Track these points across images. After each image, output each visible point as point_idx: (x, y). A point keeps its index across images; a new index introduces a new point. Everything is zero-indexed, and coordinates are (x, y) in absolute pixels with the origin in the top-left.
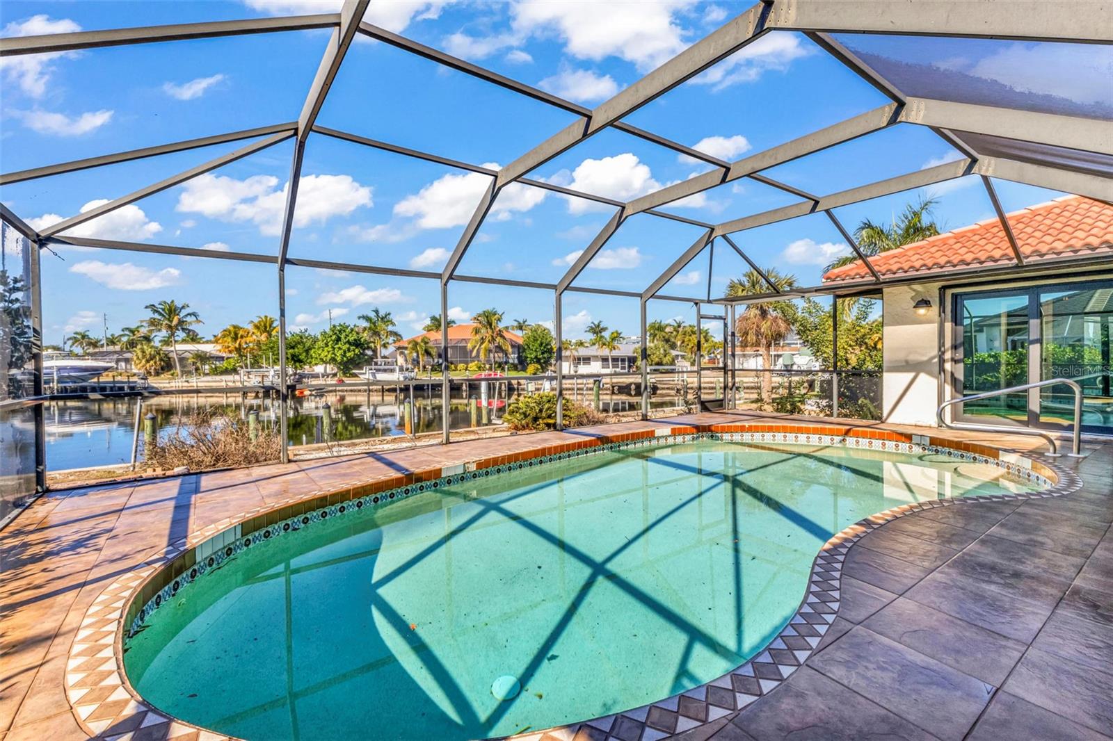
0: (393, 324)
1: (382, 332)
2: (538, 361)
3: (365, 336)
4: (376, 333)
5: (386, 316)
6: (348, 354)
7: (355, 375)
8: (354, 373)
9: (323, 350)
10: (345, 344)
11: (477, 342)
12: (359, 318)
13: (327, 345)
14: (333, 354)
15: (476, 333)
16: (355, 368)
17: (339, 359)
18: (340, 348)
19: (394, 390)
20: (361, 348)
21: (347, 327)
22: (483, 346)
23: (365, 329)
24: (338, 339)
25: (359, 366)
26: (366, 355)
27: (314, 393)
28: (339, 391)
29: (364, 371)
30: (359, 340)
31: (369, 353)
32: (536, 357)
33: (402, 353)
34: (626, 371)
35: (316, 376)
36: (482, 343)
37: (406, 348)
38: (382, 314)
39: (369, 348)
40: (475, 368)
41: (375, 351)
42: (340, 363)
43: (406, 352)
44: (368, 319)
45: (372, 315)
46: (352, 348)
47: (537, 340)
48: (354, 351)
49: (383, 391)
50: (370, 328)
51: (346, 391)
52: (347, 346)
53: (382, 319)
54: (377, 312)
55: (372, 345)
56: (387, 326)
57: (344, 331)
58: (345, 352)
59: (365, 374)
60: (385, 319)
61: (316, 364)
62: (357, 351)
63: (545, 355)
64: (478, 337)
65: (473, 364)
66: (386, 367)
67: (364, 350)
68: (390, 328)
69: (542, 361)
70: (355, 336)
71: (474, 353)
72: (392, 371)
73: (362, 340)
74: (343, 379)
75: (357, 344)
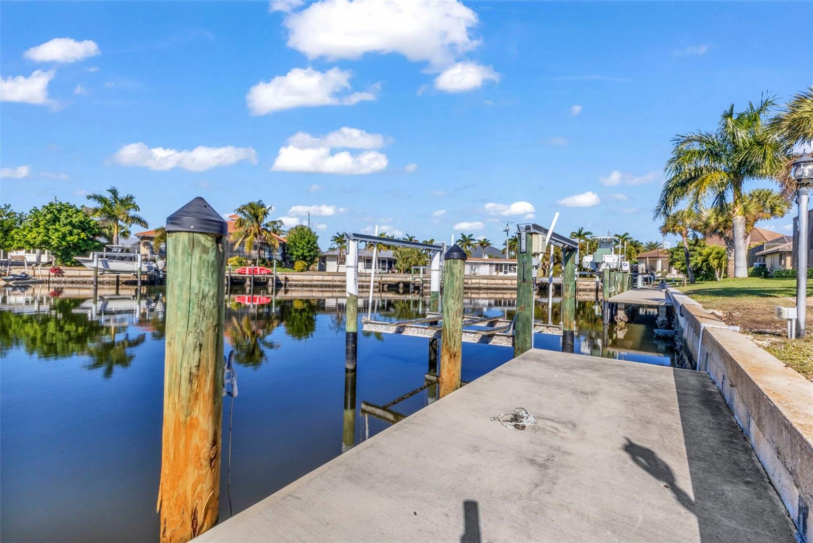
0: (136, 208)
1: (121, 217)
2: (304, 258)
3: (96, 218)
4: (113, 217)
5: (127, 199)
6: (69, 238)
7: (78, 264)
8: (77, 262)
9: (30, 231)
10: (65, 225)
11: (240, 235)
12: (89, 197)
13: (37, 225)
14: (46, 235)
15: (241, 225)
16: (78, 255)
17: (54, 243)
18: (57, 230)
19: (134, 283)
20: (90, 232)
21: (71, 207)
22: (248, 239)
23: (96, 210)
24: (56, 220)
25: (84, 253)
26: (97, 241)
27: (11, 283)
28: (54, 282)
29: (91, 258)
30: (88, 223)
31: (103, 240)
32: (302, 255)
33: (146, 244)
34: (387, 271)
35: (19, 264)
36: (246, 236)
37: (152, 239)
38: (122, 195)
39: (100, 234)
40: (235, 263)
41: (110, 239)
42: (57, 248)
43: (152, 243)
44: (101, 199)
45: (108, 196)
46: (75, 231)
47: (305, 238)
48: (78, 234)
49: (118, 284)
50: (104, 210)
51: (65, 282)
52: (69, 228)
53: (122, 201)
54: (114, 192)
55: (107, 231)
56: (129, 209)
57: (67, 211)
58: (64, 236)
59: (94, 261)
60: (127, 202)
61: (20, 248)
62: (83, 235)
63: (312, 253)
64: (242, 230)
65: (234, 258)
66: (123, 255)
67: (94, 235)
68: (132, 213)
69: (308, 259)
70: (81, 217)
71: (237, 247)
72: (132, 259)
73: (92, 223)
74: (61, 268)
75: (84, 226)
